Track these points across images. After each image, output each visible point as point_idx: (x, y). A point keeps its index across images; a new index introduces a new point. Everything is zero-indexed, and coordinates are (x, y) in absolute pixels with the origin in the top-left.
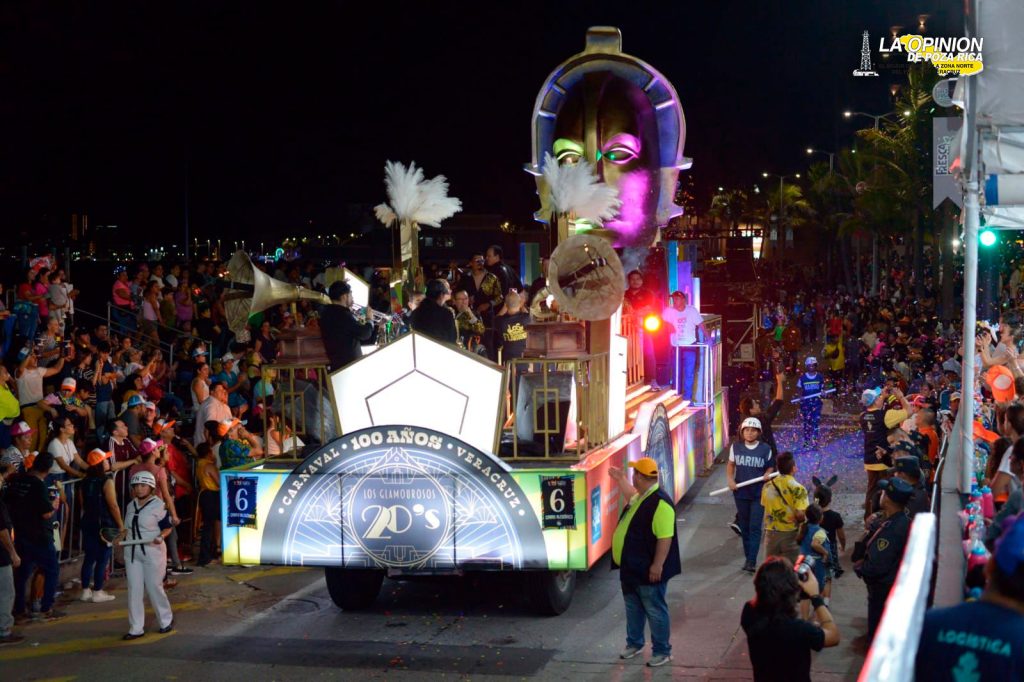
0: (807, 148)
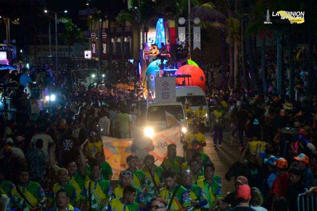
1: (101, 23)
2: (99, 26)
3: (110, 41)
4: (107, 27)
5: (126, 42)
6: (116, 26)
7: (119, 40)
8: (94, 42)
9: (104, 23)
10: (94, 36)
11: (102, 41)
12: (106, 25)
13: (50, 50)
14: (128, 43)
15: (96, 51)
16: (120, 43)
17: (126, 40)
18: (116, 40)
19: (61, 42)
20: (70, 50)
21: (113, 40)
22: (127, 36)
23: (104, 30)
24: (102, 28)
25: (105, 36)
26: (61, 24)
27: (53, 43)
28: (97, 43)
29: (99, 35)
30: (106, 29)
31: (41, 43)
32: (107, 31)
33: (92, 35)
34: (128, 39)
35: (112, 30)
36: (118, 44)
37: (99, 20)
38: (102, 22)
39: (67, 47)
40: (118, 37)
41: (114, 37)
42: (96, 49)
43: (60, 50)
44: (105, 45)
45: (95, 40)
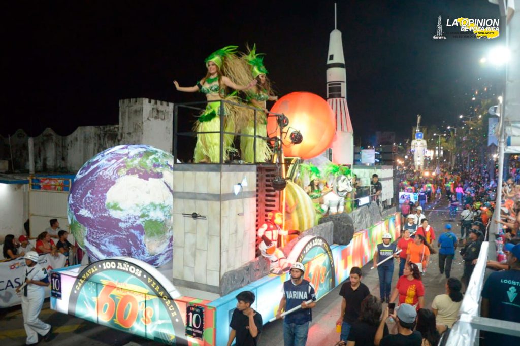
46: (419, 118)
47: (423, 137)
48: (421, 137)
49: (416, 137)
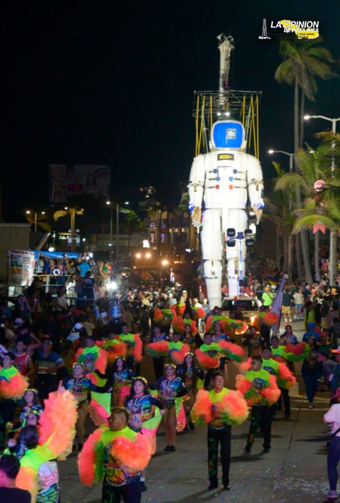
0: (268, 149)
1: (160, 215)
2: (158, 217)
3: (168, 231)
4: (166, 218)
5: (183, 233)
6: (174, 217)
7: (176, 230)
8: (153, 232)
9: (163, 214)
10: (153, 227)
11: (160, 231)
12: (165, 215)
13: (111, 239)
14: (185, 234)
15: (155, 240)
16: (177, 233)
17: (183, 230)
18: (173, 230)
19: (121, 232)
20: (130, 239)
21: (170, 231)
22: (184, 227)
23: (163, 221)
24: (161, 219)
25: (164, 226)
26: (122, 215)
27: (114, 233)
28: (156, 234)
29: (158, 226)
30: (164, 220)
31: (103, 232)
32: (166, 221)
33: (151, 226)
34: (186, 229)
35: (170, 221)
36: (175, 234)
37: (158, 211)
38: (161, 213)
39: (127, 236)
40: (175, 228)
41: (172, 228)
42: (154, 238)
43: (120, 239)
44: (163, 235)
45: (154, 230)
46: (225, 48)
47: (244, 144)
48: (236, 144)
49: (212, 144)
